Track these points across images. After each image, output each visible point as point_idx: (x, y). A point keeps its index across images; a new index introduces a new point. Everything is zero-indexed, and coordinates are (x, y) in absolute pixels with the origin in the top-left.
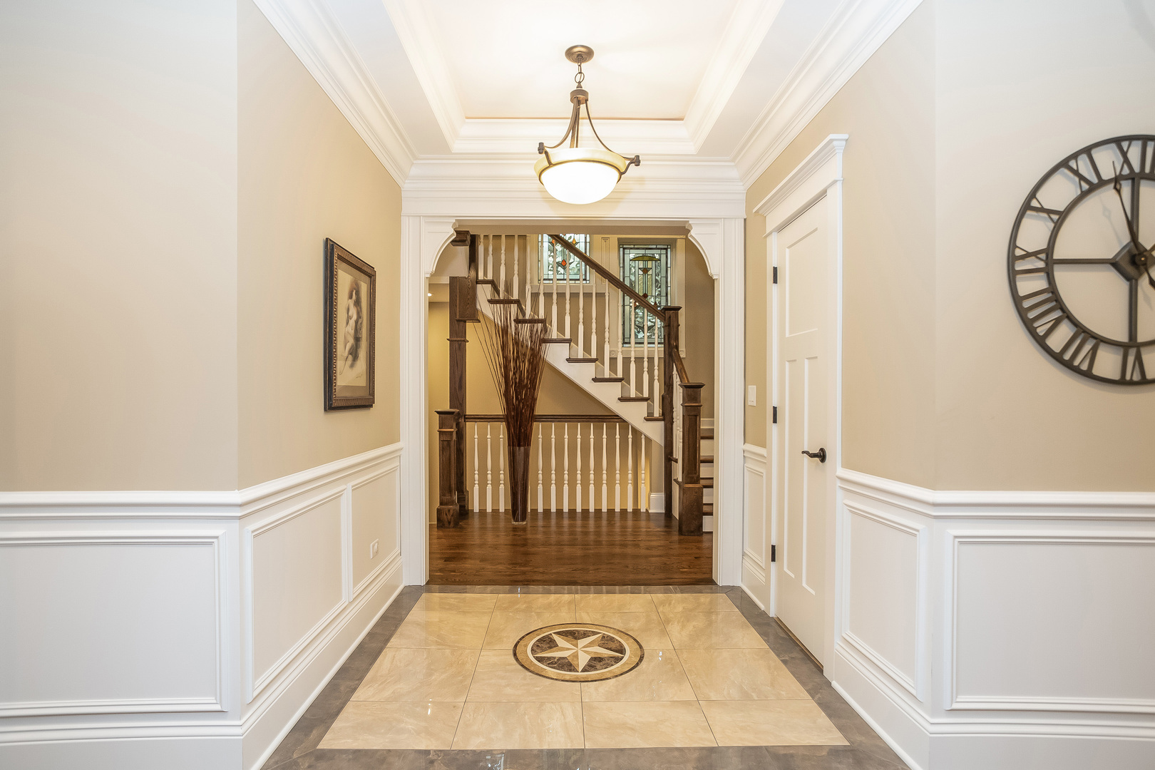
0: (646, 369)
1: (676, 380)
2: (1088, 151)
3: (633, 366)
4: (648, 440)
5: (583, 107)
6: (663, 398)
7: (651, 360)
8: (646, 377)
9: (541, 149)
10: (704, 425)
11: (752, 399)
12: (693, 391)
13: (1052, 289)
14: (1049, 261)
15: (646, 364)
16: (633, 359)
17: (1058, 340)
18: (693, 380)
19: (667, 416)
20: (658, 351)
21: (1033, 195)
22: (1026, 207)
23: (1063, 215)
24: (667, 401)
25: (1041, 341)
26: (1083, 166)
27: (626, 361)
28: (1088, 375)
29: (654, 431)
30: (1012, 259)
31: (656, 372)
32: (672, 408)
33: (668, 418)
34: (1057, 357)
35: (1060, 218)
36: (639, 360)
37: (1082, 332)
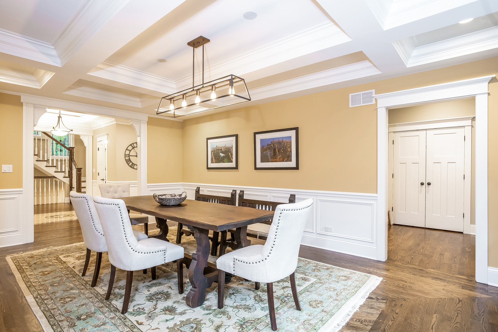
0: (63, 163)
1: (74, 167)
2: (133, 144)
3: (59, 163)
4: (64, 183)
5: (60, 118)
6: (69, 172)
7: (65, 160)
8: (63, 166)
9: (53, 128)
10: (83, 179)
11: (94, 171)
12: (79, 170)
13: (130, 158)
14: (129, 155)
15: (63, 162)
16: (59, 161)
17: (130, 164)
18: (79, 167)
19: (70, 176)
20: (67, 158)
21: (127, 148)
22: (127, 149)
23: (131, 150)
24: (71, 172)
25: (128, 164)
26: (133, 145)
27: (57, 160)
28: (134, 168)
29: (67, 181)
30: (125, 155)
31: (67, 165)
32: (72, 174)
33: (70, 177)
34: (130, 166)
35: (130, 151)
36: (61, 161)
37: (133, 164)
